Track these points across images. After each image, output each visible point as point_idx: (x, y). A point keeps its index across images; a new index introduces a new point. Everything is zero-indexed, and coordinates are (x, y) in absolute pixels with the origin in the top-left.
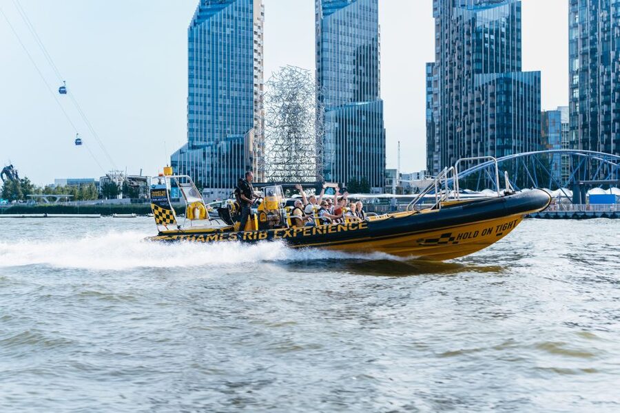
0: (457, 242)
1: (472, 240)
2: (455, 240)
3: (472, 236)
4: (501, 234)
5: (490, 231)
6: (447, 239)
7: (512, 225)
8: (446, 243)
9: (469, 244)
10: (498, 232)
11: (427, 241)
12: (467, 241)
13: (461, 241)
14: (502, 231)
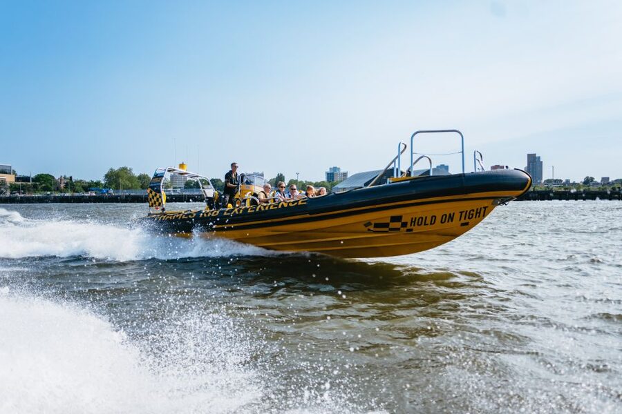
0: (411, 230)
1: (430, 228)
2: (409, 227)
3: (428, 221)
4: (467, 224)
5: (451, 218)
6: (398, 225)
7: (481, 214)
8: (398, 229)
9: (427, 233)
10: (463, 221)
11: (377, 225)
12: (423, 228)
13: (416, 229)
14: (467, 220)
